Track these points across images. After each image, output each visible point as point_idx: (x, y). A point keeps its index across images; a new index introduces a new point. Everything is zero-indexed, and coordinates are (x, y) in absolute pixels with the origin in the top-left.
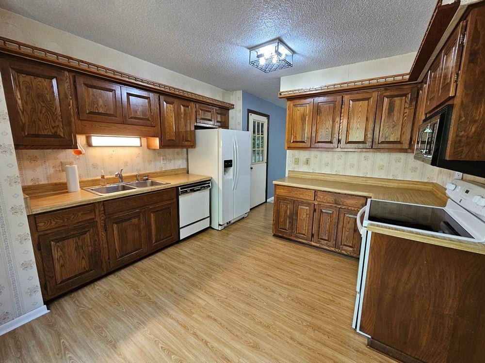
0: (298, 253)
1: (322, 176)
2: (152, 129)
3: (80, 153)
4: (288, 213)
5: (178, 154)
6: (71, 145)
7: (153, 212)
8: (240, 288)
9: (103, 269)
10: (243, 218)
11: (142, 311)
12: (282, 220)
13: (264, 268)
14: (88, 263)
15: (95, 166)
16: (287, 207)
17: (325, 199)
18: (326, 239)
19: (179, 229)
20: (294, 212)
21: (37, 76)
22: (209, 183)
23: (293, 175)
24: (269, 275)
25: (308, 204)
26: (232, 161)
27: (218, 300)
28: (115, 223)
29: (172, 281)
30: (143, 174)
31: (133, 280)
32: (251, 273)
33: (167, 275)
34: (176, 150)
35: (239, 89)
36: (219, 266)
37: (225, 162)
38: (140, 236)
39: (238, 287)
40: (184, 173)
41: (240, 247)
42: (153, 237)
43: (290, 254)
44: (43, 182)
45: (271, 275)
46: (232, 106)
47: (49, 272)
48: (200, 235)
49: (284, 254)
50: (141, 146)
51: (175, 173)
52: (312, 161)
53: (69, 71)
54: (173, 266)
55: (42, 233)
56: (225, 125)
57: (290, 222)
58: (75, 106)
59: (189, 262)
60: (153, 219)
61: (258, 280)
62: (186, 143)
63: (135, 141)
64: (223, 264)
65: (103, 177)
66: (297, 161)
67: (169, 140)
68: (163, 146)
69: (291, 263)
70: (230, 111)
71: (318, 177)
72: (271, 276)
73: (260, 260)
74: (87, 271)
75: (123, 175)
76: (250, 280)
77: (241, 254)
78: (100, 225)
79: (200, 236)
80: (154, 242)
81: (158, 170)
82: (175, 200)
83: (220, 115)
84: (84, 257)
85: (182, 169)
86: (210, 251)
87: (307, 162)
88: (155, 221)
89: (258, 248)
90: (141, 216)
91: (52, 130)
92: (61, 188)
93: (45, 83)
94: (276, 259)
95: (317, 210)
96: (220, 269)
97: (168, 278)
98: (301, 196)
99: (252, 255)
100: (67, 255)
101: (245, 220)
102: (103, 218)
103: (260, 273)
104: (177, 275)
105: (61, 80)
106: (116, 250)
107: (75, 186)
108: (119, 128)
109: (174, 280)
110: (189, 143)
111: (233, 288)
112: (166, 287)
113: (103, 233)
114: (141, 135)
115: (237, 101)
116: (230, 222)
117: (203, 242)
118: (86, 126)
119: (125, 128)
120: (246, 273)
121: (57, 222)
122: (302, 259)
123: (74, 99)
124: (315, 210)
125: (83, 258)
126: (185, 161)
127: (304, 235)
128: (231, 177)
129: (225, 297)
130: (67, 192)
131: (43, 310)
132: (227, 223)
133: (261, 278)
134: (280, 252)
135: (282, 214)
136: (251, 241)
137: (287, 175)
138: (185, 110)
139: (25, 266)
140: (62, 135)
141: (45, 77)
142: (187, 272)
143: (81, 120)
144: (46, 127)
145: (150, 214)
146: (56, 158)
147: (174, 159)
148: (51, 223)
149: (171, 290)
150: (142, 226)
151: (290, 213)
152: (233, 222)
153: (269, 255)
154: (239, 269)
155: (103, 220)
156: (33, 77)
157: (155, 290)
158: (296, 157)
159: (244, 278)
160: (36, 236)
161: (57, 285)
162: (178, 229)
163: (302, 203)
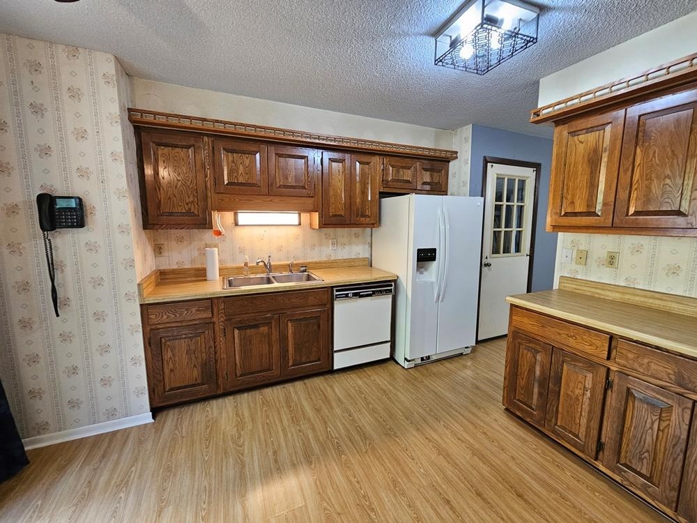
0: (550, 474)
1: (655, 298)
2: (310, 201)
3: (219, 233)
4: (538, 373)
5: (357, 236)
6: (206, 224)
7: (291, 320)
8: (376, 505)
9: (219, 386)
10: (462, 354)
11: (222, 471)
12: (522, 382)
13: (447, 479)
14: (200, 373)
15: (242, 251)
16: (535, 358)
17: (641, 365)
18: (644, 471)
19: (333, 352)
20: (552, 374)
21: (176, 146)
22: (391, 286)
23: (570, 286)
24: (448, 502)
25: (591, 365)
26: (435, 249)
27: (325, 509)
28: (236, 328)
29: (285, 435)
30: (301, 264)
31: (246, 414)
32: (414, 479)
33: (286, 423)
34: (355, 230)
35: (463, 124)
36: (366, 438)
37: (419, 251)
38: (270, 352)
39: (373, 499)
40: (364, 265)
41: (424, 413)
42: (290, 356)
43: (527, 471)
44: (187, 266)
45: (454, 503)
46: (453, 155)
47: (157, 374)
48: (369, 368)
49: (511, 464)
50: (300, 224)
51: (350, 264)
52: (625, 260)
53: (208, 135)
54: (303, 411)
55: (153, 327)
56: (439, 188)
57: (540, 394)
58: (212, 177)
59: (326, 411)
60: (290, 331)
61: (418, 504)
62: (362, 219)
63: (292, 218)
64: (375, 436)
65: (246, 264)
66: (583, 258)
67: (334, 216)
68: (324, 224)
69: (519, 496)
70: (450, 163)
71: (642, 299)
72: (452, 508)
73: (447, 456)
74: (198, 385)
75: (272, 263)
76: (403, 494)
77: (418, 429)
78: (219, 327)
79: (368, 371)
80: (290, 364)
81: (324, 259)
82: (329, 306)
83: (428, 173)
84: (197, 365)
85: (362, 258)
86: (368, 404)
87: (612, 260)
88: (294, 334)
89: (457, 427)
90: (273, 323)
91: (186, 206)
92: (200, 275)
93: (182, 154)
94: (485, 470)
95: (615, 387)
96: (365, 444)
97: (284, 430)
98: (571, 342)
99: (439, 440)
100: (177, 359)
101: (461, 361)
102: (222, 319)
103: (433, 487)
104: (298, 428)
105: (199, 147)
106: (236, 364)
107: (214, 273)
108: (264, 201)
109: (289, 435)
110: (368, 219)
111: (364, 497)
112: (273, 444)
113: (221, 339)
114: (301, 210)
115: (463, 145)
116: (428, 358)
117: (368, 381)
118: (223, 200)
119: (271, 201)
120: (405, 474)
121: (168, 317)
122: (553, 495)
123: (212, 168)
124: (608, 385)
125: (195, 366)
126: (367, 247)
127: (577, 436)
128: (434, 279)
129: (339, 510)
130: (206, 280)
131: (148, 418)
132: (422, 359)
133: (428, 501)
134: (504, 456)
135: (524, 368)
136: (451, 406)
137: (556, 286)
138: (362, 170)
139: (134, 361)
140: (196, 212)
141: (182, 147)
142: (313, 429)
143: (218, 193)
144: (180, 204)
145: (287, 323)
146: (201, 240)
147: (350, 244)
148: (162, 317)
149: (275, 453)
150: (274, 338)
151: (542, 372)
152: (434, 358)
153: (475, 452)
154: (396, 460)
155: (222, 321)
156: (170, 148)
157: (257, 443)
158: (581, 248)
159: (395, 483)
160: (148, 329)
161: (165, 392)
162: (330, 352)
163: (575, 357)
